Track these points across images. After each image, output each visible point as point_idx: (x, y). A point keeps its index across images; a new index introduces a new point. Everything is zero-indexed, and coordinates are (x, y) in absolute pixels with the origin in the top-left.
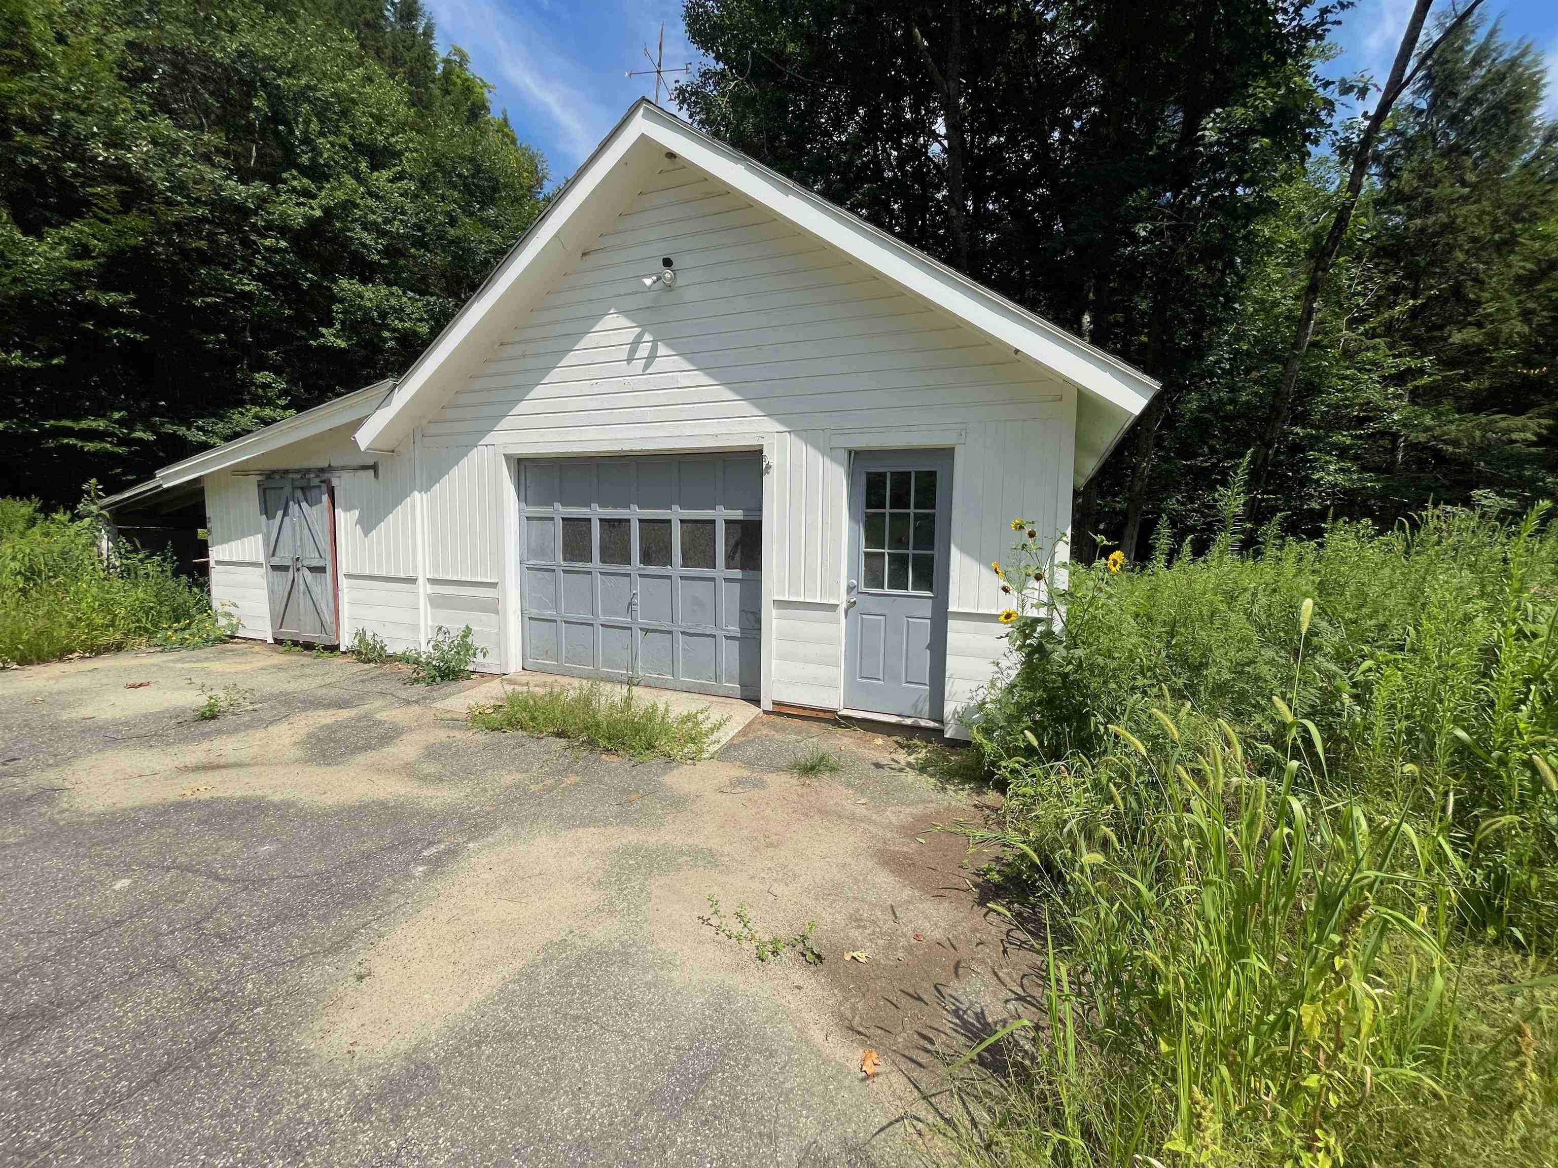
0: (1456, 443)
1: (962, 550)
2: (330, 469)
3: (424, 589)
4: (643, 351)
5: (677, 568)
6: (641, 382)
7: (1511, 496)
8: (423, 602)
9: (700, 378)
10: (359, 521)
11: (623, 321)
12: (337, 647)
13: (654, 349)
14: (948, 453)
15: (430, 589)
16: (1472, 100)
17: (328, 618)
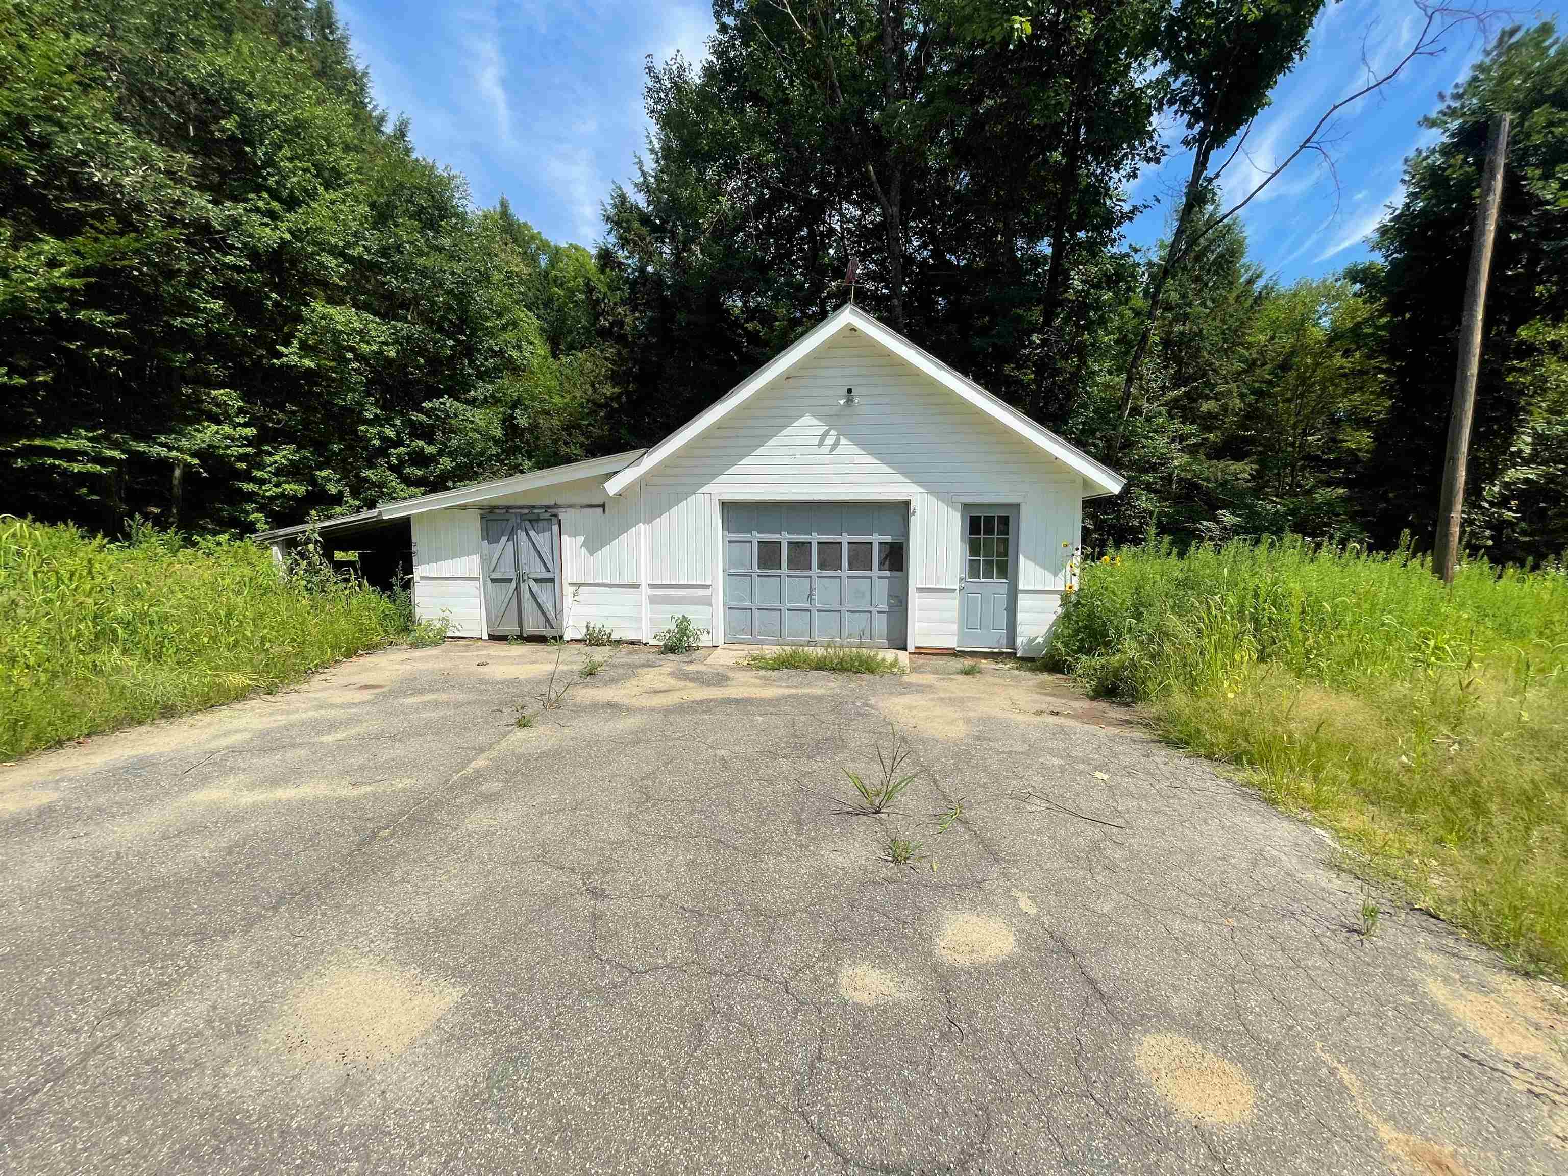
0: (1208, 480)
1: (1026, 557)
2: (556, 506)
3: (645, 591)
4: (830, 440)
5: (845, 572)
6: (828, 459)
7: (1238, 516)
8: (644, 599)
9: (869, 459)
10: (584, 544)
11: (815, 422)
12: (561, 637)
13: (838, 440)
14: (1018, 506)
15: (650, 591)
16: (1207, 249)
17: (551, 615)
